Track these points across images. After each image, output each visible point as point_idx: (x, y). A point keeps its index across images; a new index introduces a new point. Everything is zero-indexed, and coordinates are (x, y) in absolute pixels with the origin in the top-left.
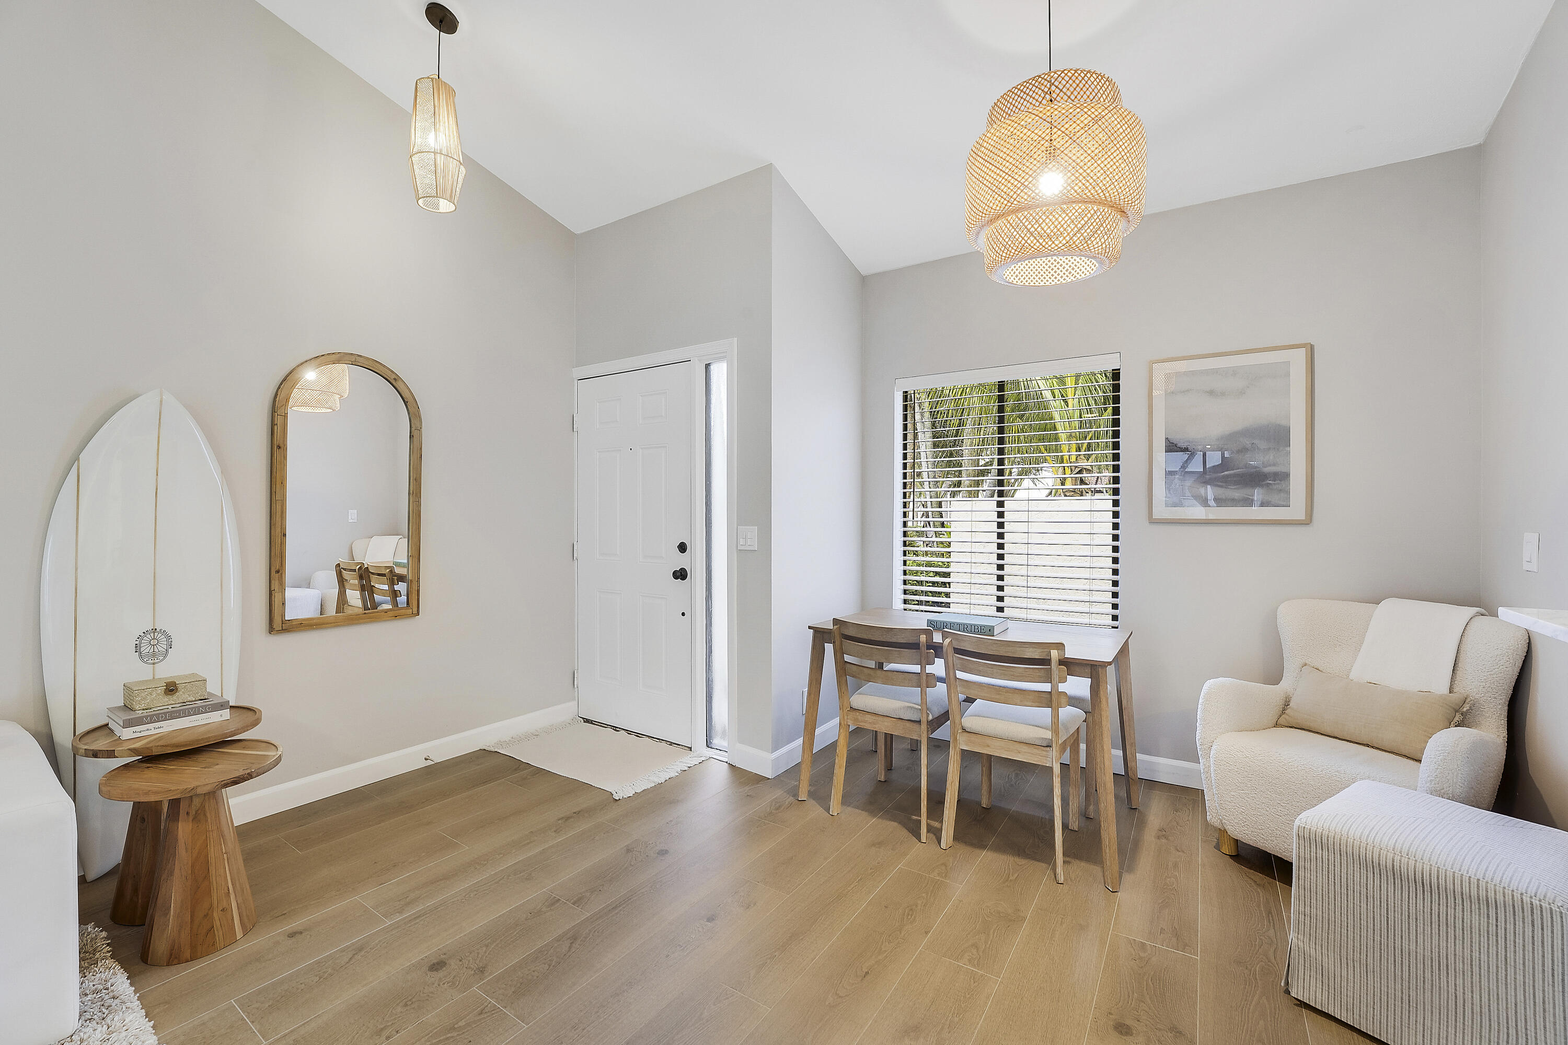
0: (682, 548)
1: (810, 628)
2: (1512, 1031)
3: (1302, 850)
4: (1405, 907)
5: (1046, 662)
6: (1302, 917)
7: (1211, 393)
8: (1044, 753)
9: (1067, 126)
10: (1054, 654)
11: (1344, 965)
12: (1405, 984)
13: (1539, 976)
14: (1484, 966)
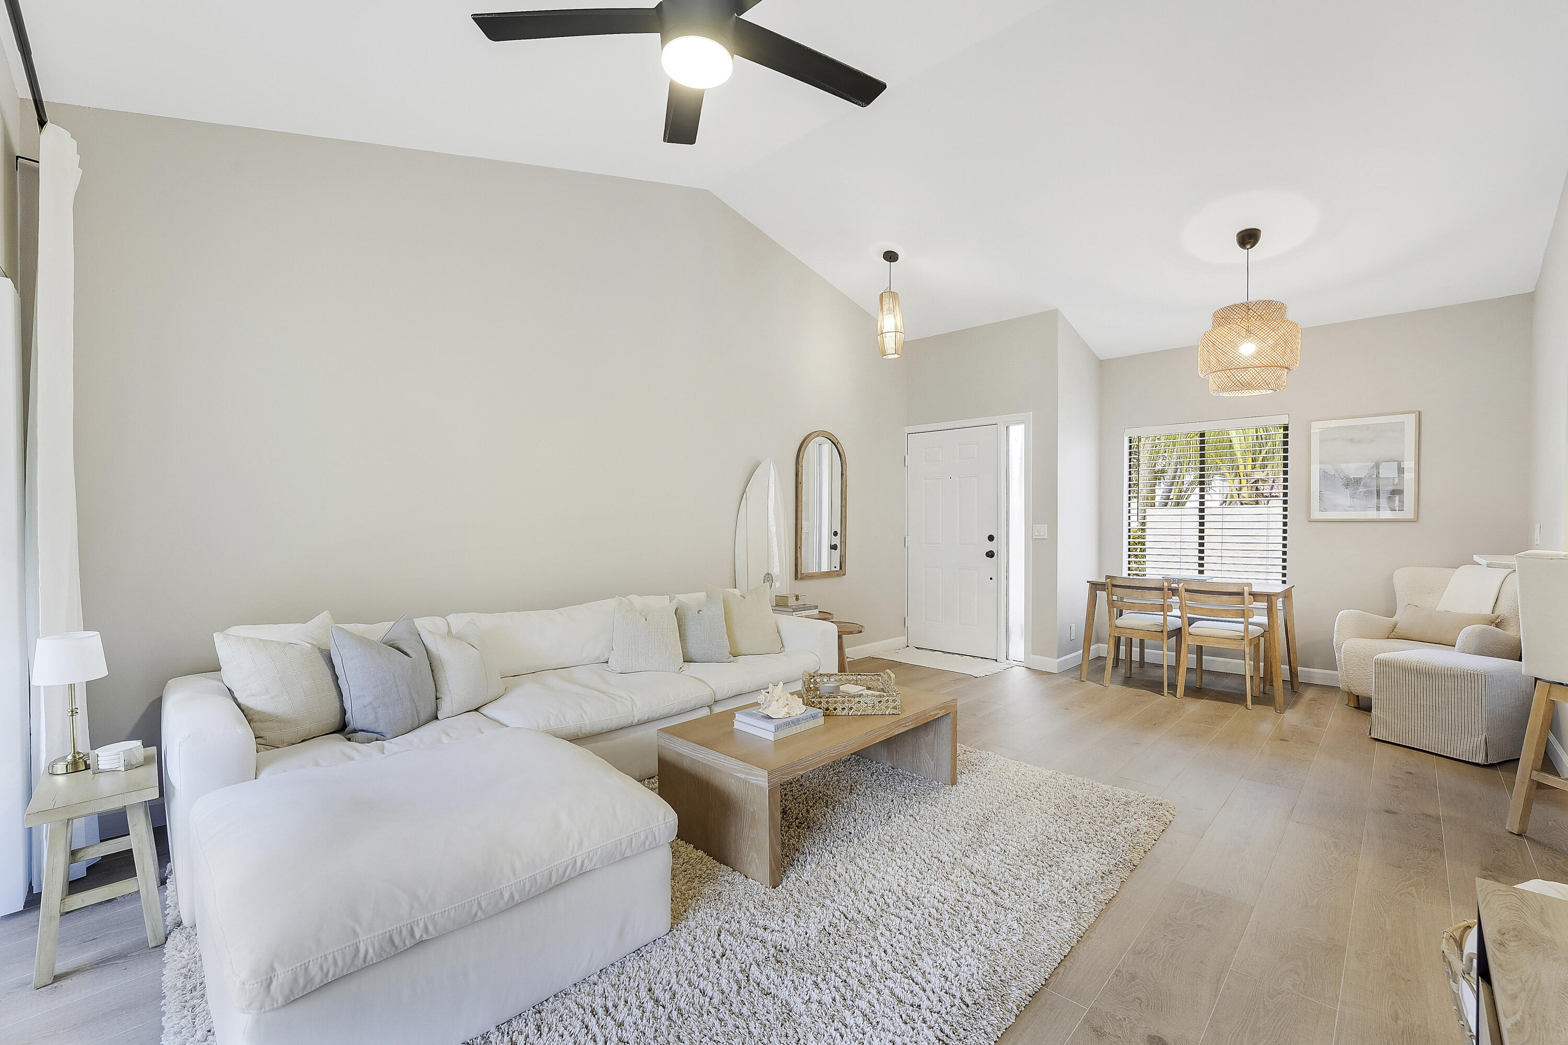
0: (991, 538)
1: (1088, 582)
2: (1463, 728)
3: (1377, 670)
4: (1422, 686)
5: (1241, 594)
6: (1377, 700)
7: (1352, 441)
8: (1240, 643)
9: (1258, 333)
10: (1246, 589)
11: (1396, 718)
12: (1422, 720)
13: (1473, 702)
14: (1453, 703)
